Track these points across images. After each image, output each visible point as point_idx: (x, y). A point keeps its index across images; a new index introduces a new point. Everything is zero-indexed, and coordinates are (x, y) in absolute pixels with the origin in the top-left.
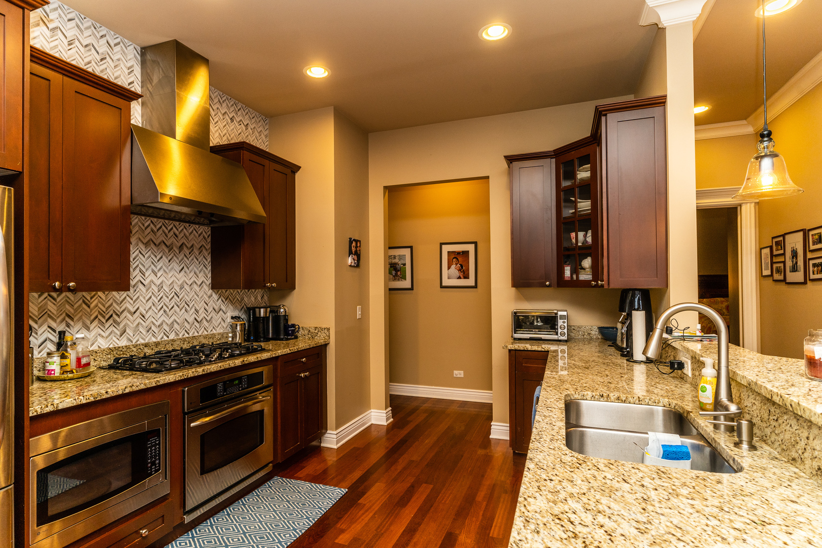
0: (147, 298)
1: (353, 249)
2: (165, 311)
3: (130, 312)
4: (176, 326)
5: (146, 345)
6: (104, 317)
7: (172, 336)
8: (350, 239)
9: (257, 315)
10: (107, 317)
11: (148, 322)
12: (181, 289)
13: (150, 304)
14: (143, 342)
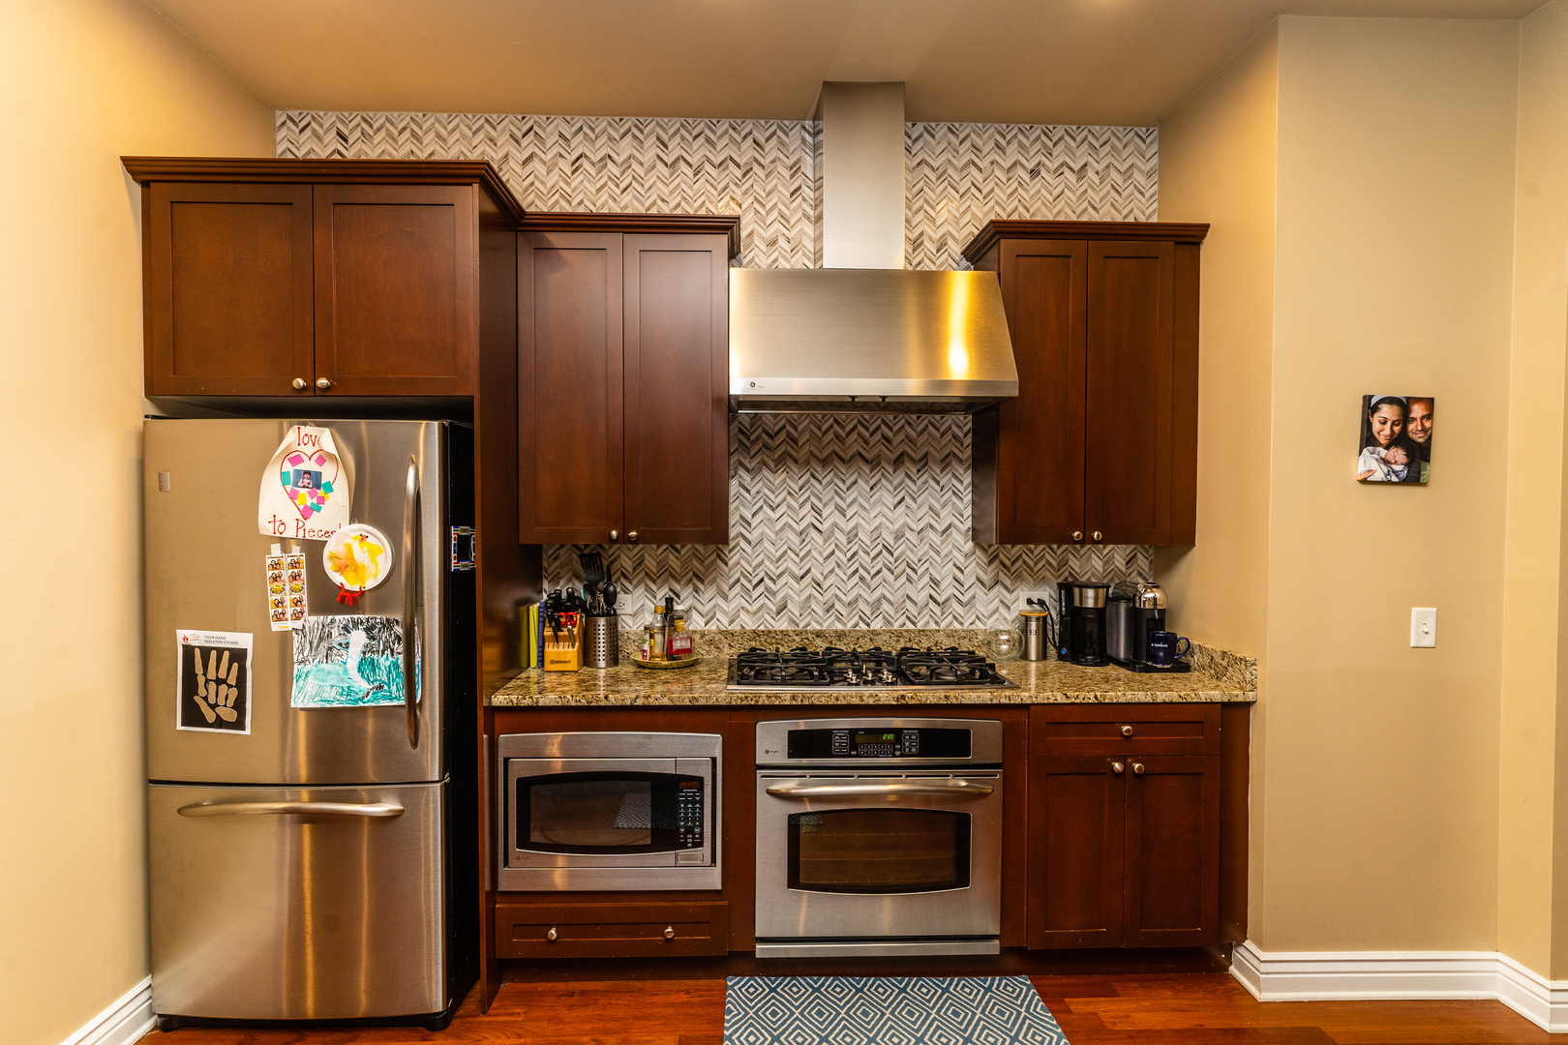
0: (826, 554)
1: (1382, 432)
2: (862, 578)
3: (793, 576)
4: (885, 606)
5: (819, 634)
6: (750, 581)
7: (877, 625)
8: (1367, 399)
10: (755, 581)
11: (827, 595)
12: (897, 538)
13: (831, 564)
14: (818, 627)
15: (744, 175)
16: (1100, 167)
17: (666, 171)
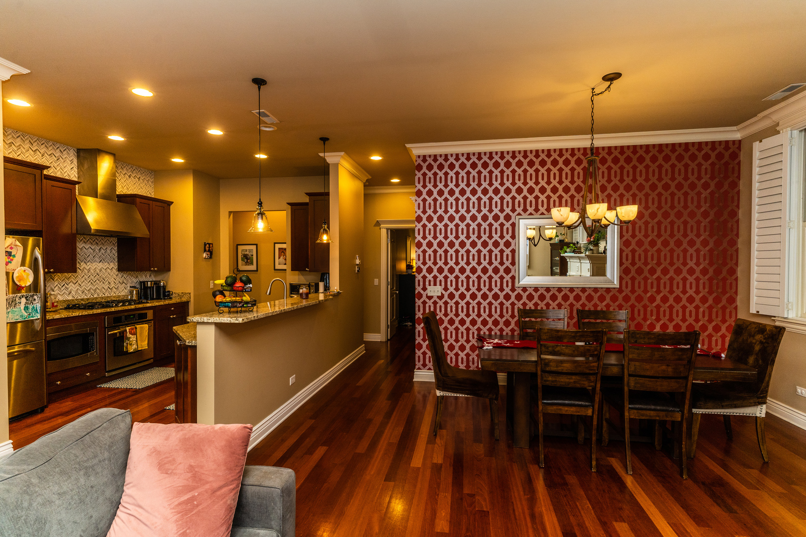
0: (82, 276)
1: (207, 249)
2: (91, 283)
3: (73, 283)
4: (98, 290)
5: (82, 300)
6: (61, 285)
7: (96, 296)
8: (205, 243)
9: (146, 286)
10: (62, 285)
11: (83, 288)
12: (100, 271)
13: (83, 279)
14: (80, 298)
15: (57, 160)
16: (143, 178)
17: (32, 153)
